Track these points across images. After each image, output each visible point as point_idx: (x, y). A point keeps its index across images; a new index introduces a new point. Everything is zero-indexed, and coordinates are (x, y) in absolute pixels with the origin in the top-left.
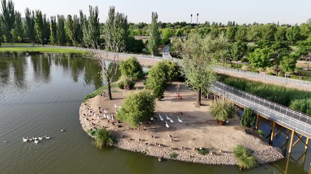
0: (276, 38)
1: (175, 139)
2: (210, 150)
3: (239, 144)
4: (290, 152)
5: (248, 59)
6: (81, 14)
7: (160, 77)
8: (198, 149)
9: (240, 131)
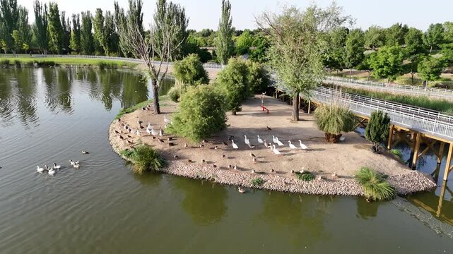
0: (407, 41)
1: (260, 160)
2: (317, 174)
3: (364, 166)
4: (445, 179)
5: (369, 63)
6: (117, 7)
7: (236, 82)
8: (298, 173)
9: (364, 150)
